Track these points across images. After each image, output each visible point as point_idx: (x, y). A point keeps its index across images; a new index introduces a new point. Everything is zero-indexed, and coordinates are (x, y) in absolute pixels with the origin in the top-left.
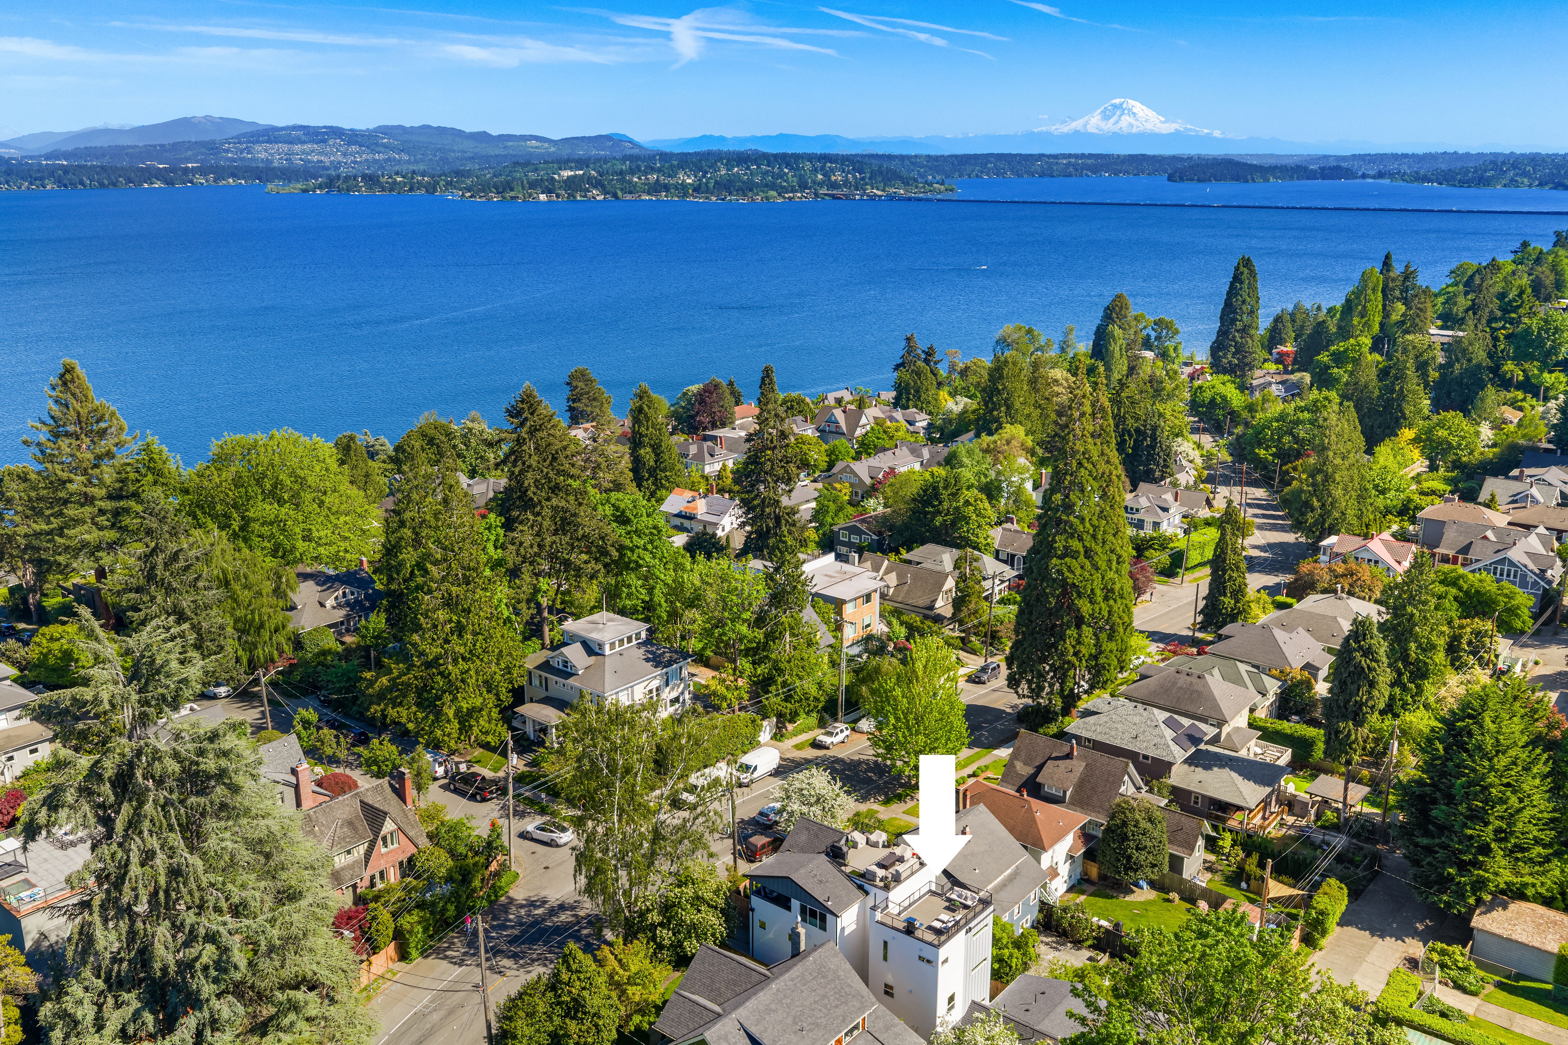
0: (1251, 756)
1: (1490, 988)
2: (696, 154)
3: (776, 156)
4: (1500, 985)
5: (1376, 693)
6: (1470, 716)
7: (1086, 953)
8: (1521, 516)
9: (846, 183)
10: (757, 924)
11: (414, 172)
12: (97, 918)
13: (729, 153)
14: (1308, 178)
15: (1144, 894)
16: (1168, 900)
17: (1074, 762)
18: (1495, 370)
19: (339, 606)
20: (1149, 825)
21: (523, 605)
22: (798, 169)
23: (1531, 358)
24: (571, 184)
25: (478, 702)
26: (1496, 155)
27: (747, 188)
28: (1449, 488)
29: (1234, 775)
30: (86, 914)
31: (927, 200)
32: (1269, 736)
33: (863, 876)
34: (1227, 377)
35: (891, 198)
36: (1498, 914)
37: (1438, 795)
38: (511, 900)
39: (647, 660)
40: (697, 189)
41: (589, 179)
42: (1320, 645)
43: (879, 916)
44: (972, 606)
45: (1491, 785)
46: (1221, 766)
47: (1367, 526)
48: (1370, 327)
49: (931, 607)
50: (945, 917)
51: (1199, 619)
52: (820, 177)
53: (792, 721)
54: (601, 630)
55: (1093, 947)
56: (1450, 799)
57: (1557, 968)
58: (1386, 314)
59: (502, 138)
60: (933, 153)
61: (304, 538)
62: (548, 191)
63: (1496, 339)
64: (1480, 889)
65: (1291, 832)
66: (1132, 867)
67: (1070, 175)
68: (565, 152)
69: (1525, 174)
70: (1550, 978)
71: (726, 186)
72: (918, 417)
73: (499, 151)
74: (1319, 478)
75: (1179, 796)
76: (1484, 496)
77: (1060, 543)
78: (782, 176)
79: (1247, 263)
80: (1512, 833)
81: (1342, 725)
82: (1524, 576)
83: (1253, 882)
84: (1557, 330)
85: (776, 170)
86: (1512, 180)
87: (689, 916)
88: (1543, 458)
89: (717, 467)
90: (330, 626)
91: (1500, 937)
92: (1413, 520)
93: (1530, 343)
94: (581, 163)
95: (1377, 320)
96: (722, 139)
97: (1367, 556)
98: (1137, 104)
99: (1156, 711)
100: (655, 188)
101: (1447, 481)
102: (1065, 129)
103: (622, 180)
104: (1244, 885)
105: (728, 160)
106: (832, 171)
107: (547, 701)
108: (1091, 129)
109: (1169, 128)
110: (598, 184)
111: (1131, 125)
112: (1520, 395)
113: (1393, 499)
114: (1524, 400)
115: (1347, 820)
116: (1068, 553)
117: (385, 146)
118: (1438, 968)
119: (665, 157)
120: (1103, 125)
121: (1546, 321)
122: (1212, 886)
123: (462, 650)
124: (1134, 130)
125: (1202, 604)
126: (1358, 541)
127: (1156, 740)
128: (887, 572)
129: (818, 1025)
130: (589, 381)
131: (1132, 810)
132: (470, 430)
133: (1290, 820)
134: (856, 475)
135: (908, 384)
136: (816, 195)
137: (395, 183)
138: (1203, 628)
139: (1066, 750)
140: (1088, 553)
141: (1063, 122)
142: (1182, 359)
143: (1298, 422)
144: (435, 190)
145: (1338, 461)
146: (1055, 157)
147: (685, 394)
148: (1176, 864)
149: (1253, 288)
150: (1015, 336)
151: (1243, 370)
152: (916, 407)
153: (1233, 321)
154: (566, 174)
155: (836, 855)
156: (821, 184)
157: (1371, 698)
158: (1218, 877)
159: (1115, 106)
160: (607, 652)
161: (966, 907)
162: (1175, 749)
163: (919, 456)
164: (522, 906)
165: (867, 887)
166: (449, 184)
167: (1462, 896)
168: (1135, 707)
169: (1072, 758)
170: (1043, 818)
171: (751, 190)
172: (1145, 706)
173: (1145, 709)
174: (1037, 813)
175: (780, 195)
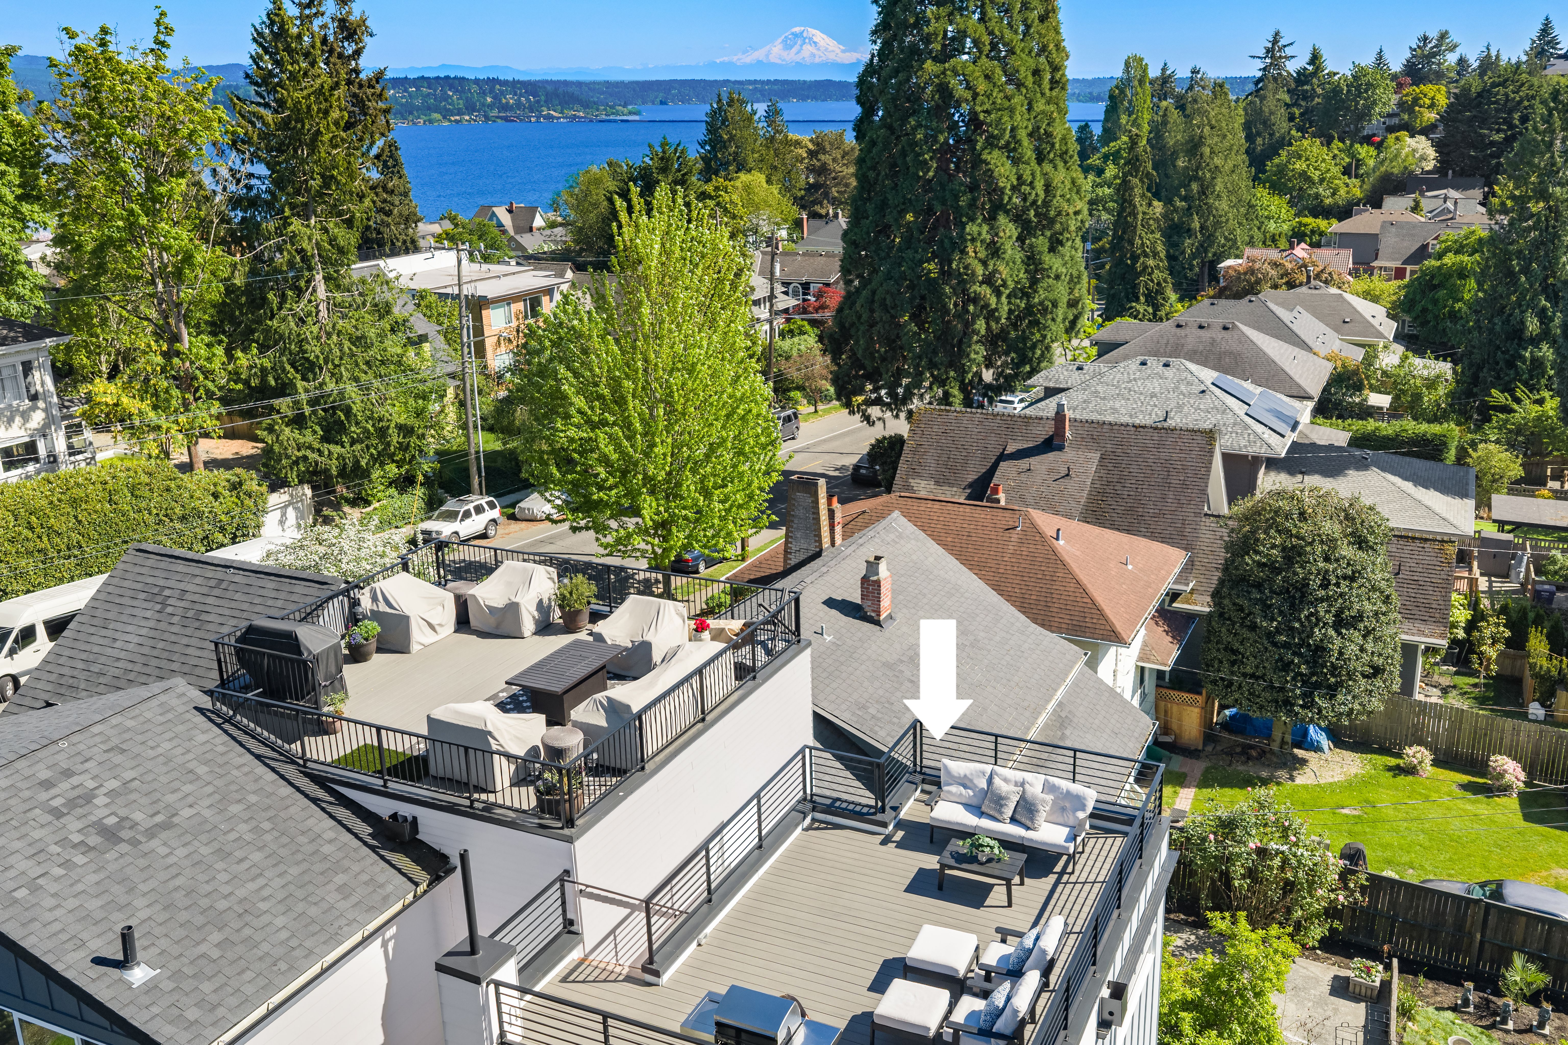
3: (438, 79)
9: (519, 105)
15: (1332, 765)
16: (1403, 770)
17: (1069, 454)
22: (463, 92)
27: (405, 111)
35: (571, 119)
52: (489, 100)
78: (446, 98)
85: (439, 93)
98: (814, 31)
99: (1190, 365)
102: (748, 59)
106: (503, 94)
108: (773, 59)
109: (851, 58)
111: (813, 55)
120: (785, 54)
124: (817, 60)
127: (1214, 419)
136: (487, 118)
139: (1043, 430)
141: (745, 52)
146: (741, 83)
156: (491, 106)
159: (795, 35)
168: (1143, 363)
169: (1061, 448)
170: (1078, 553)
171: (411, 113)
172: (1164, 360)
173: (1166, 365)
174: (1057, 539)
175: (444, 117)
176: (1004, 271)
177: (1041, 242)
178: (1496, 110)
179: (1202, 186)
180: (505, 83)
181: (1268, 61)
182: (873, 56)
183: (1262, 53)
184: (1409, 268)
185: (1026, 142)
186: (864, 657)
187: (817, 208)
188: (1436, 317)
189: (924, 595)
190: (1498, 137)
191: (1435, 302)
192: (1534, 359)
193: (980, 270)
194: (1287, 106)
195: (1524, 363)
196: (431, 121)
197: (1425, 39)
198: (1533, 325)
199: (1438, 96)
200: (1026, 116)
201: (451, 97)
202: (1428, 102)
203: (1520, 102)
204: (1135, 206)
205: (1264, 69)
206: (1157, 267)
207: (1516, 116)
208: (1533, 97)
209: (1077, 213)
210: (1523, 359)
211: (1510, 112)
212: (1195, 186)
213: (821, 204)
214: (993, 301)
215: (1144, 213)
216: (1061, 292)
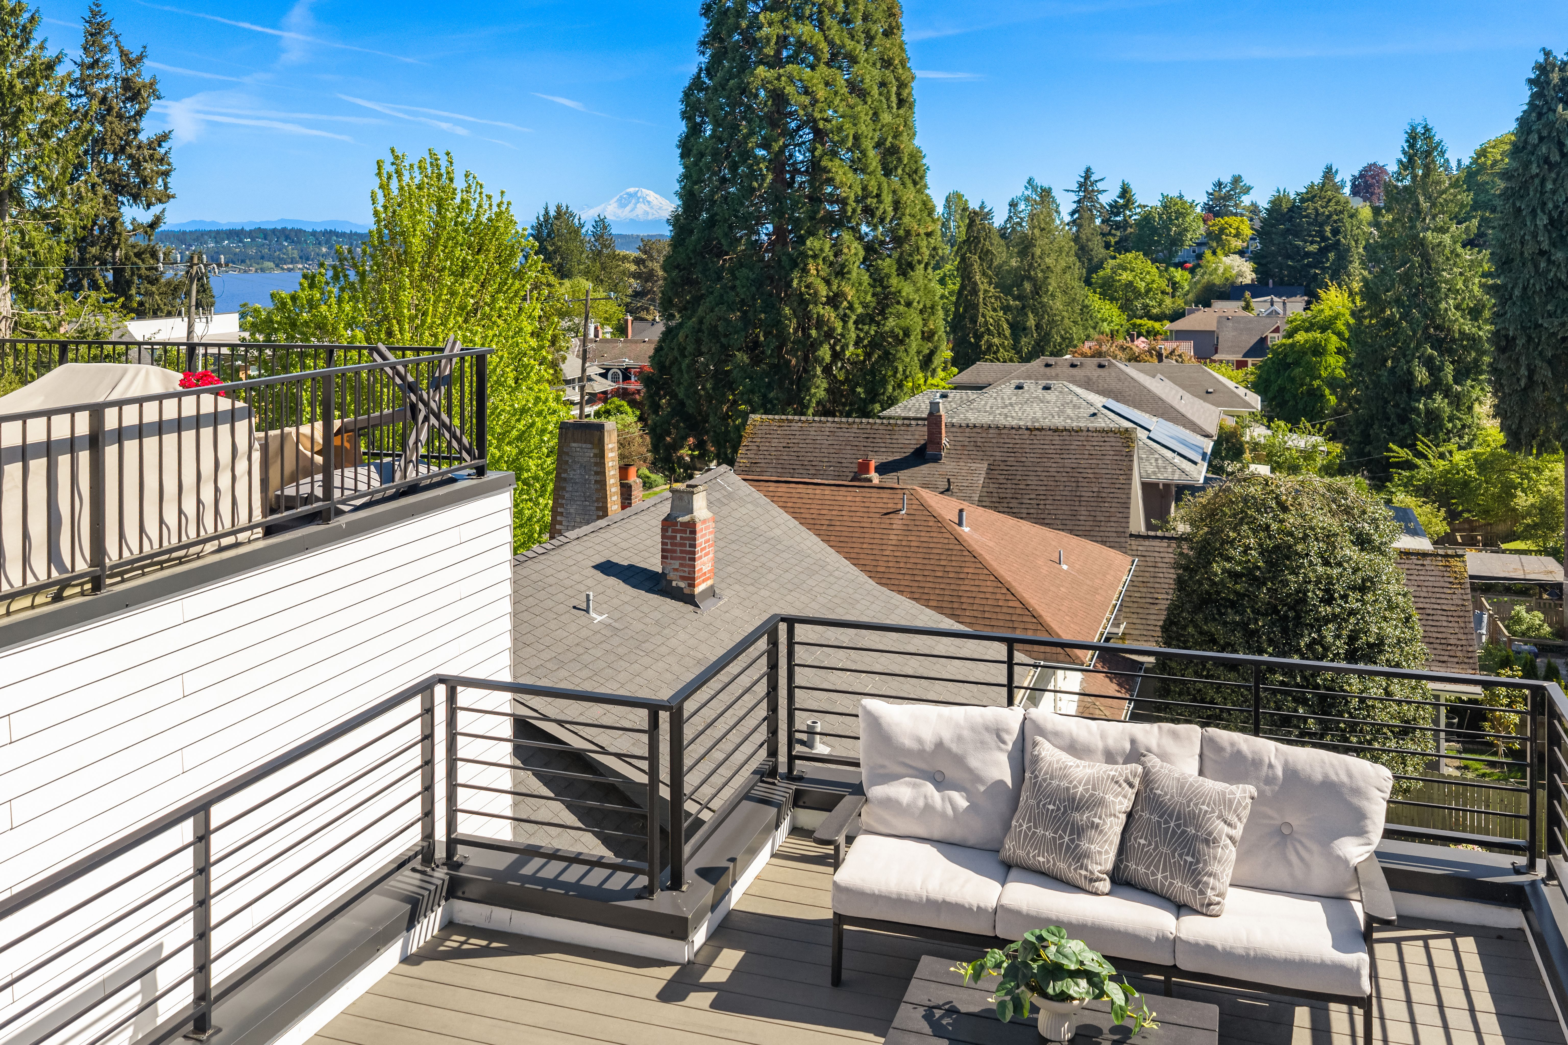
3: (275, 231)
17: (947, 466)
22: (299, 243)
52: (324, 250)
78: (281, 248)
85: (274, 243)
98: (648, 192)
99: (1076, 389)
111: (644, 212)
120: (620, 212)
124: (650, 217)
162: (1170, 455)
168: (1019, 387)
169: (936, 459)
170: (991, 544)
172: (1044, 383)
173: (1047, 388)
174: (960, 524)
176: (850, 293)
177: (887, 265)
178: (1309, 223)
179: (1035, 285)
180: (343, 235)
181: (1081, 194)
182: (701, 70)
183: (1075, 187)
184: (1250, 361)
185: (871, 153)
186: (664, 650)
187: (643, 314)
188: (1295, 396)
189: (770, 570)
190: (1313, 248)
191: (1292, 380)
192: (1429, 412)
193: (823, 291)
194: (1103, 235)
195: (1419, 415)
196: (262, 270)
197: (1219, 184)
198: (1422, 375)
199: (1242, 227)
200: (872, 127)
201: (286, 247)
202: (1233, 231)
203: (1329, 217)
204: (975, 284)
205: (1079, 202)
206: (1002, 345)
207: (1328, 229)
208: (1341, 212)
209: (929, 235)
210: (1416, 411)
211: (1321, 225)
212: (1028, 286)
213: (647, 310)
214: (838, 326)
215: (986, 291)
216: (914, 320)
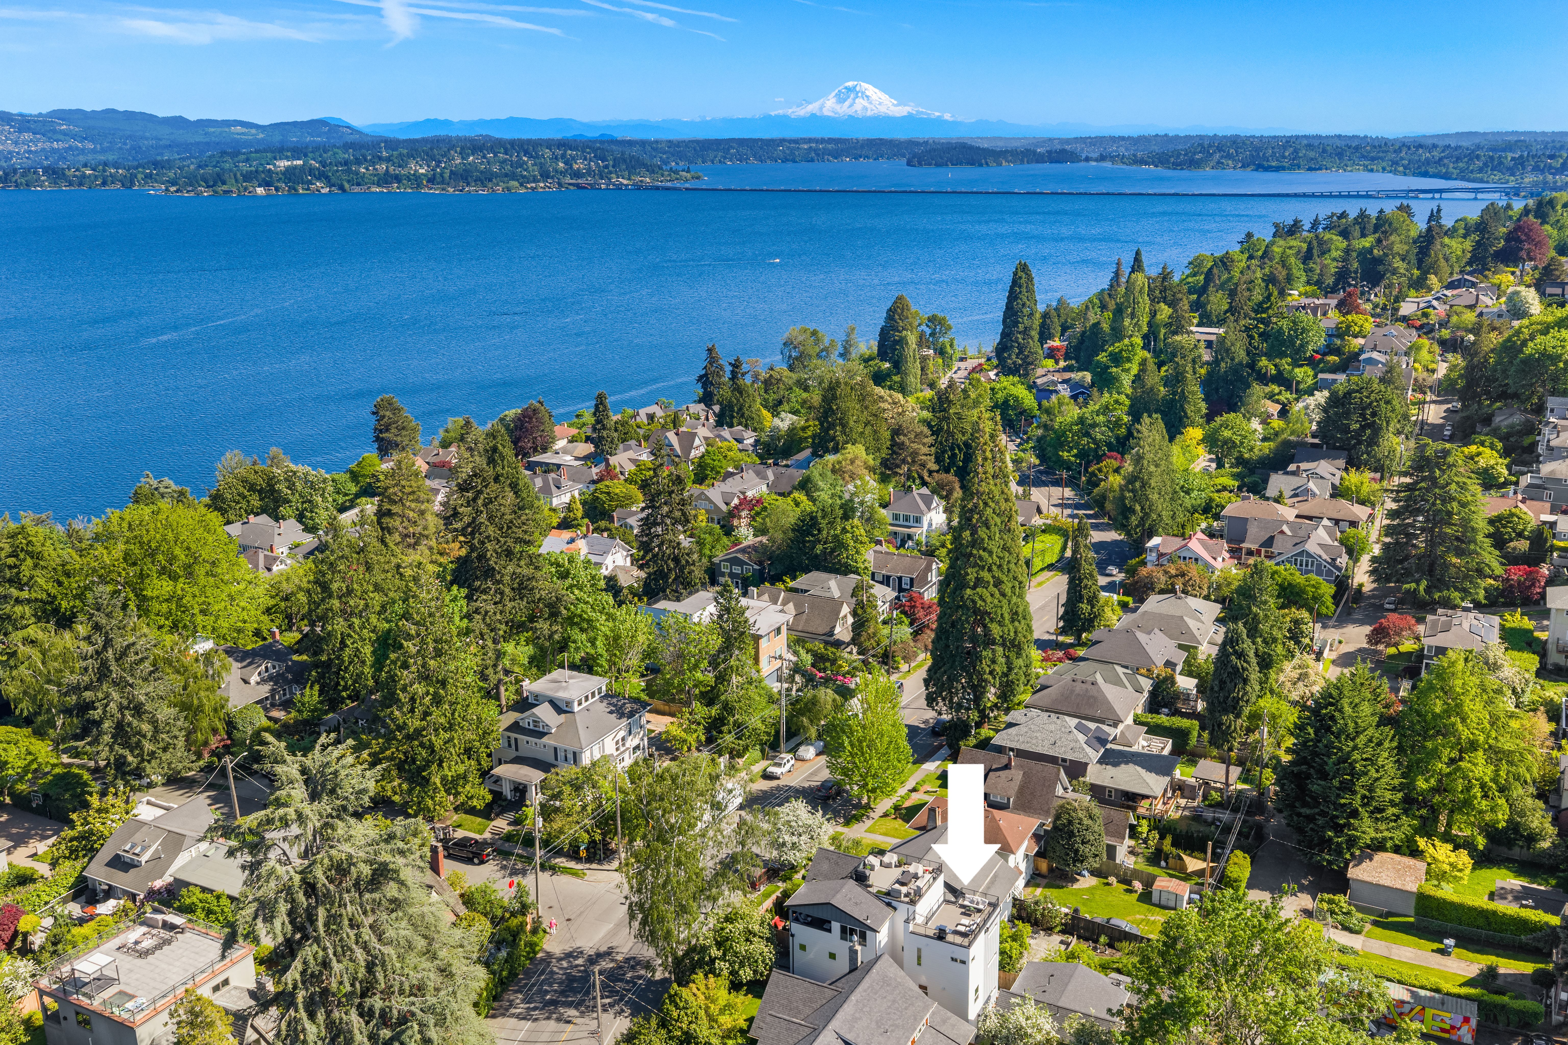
0: (1140, 750)
1: (1368, 927)
2: (425, 141)
3: (512, 143)
4: (1375, 923)
5: (1248, 688)
6: (1332, 704)
7: (1057, 938)
8: (1307, 508)
9: (589, 172)
10: (797, 947)
11: (105, 164)
12: (303, 1014)
13: (459, 139)
14: (1037, 162)
15: (1087, 881)
16: (1108, 884)
17: (1013, 771)
18: (1252, 365)
19: (263, 681)
20: (1090, 822)
21: (490, 671)
22: (537, 157)
23: (1282, 355)
24: (290, 175)
25: (461, 769)
26: (1201, 137)
27: (485, 179)
28: (1236, 484)
29: (1139, 769)
30: (292, 1012)
31: (675, 189)
32: (1154, 730)
33: (888, 894)
34: (1016, 379)
35: (638, 187)
36: (1366, 864)
37: (1312, 771)
38: (549, 955)
39: (611, 712)
40: (431, 180)
41: (311, 171)
42: (1174, 643)
43: (911, 927)
44: (871, 631)
45: (1356, 761)
46: (1127, 763)
47: (1183, 526)
48: (1140, 327)
49: (831, 633)
50: (966, 921)
51: (1061, 624)
52: (561, 165)
53: (740, 756)
54: (565, 689)
55: (1063, 932)
56: (1324, 775)
57: (1417, 903)
58: (1153, 314)
59: (201, 123)
60: (671, 137)
61: (203, 612)
62: (267, 184)
63: (1251, 337)
64: (1353, 846)
65: (1186, 813)
66: (1079, 859)
67: (812, 160)
68: (277, 138)
69: (1229, 156)
70: (1412, 913)
71: (463, 176)
72: (746, 435)
73: (199, 138)
74: (1138, 485)
75: (1098, 792)
76: (1271, 492)
77: (972, 574)
78: (521, 164)
79: (1024, 268)
80: (1372, 798)
81: (1224, 718)
82: (1319, 565)
83: (1171, 861)
84: (1304, 330)
85: (514, 158)
86: (1219, 163)
87: (742, 948)
88: (1313, 453)
89: (566, 498)
90: (257, 702)
91: (1371, 884)
92: (1217, 517)
93: (1283, 343)
94: (297, 152)
95: (1144, 321)
96: (447, 123)
97: (1188, 555)
98: (870, 87)
99: (1067, 718)
100: (386, 179)
101: (1235, 476)
102: (804, 111)
103: (349, 171)
104: (1163, 863)
105: (462, 148)
106: (574, 158)
107: (519, 760)
108: (826, 112)
109: (901, 111)
110: (321, 176)
112: (1276, 389)
113: (1196, 498)
114: (1280, 393)
115: (1229, 797)
116: (979, 582)
117: (65, 133)
118: (1328, 915)
119: (391, 144)
120: (838, 107)
121: (1294, 322)
122: (1137, 867)
123: (442, 720)
124: (869, 113)
125: (1062, 611)
126: (1178, 542)
127: (1072, 745)
128: (784, 604)
129: (897, 1026)
130: (396, 410)
131: (1075, 810)
132: (295, 473)
133: (1183, 802)
134: (711, 502)
135: (730, 402)
136: (560, 185)
137: (84, 176)
138: (1063, 631)
139: (1004, 760)
140: (998, 583)
141: (799, 105)
142: (958, 355)
143: (1094, 425)
144: (132, 184)
145: (1152, 468)
146: (796, 141)
147: (502, 420)
148: (1111, 851)
149: (1030, 291)
150: (800, 338)
151: (1026, 369)
152: (740, 424)
153: (1016, 323)
154: (283, 164)
155: (861, 878)
156: (563, 173)
157: (1246, 693)
158: (1140, 859)
159: (849, 89)
160: (576, 708)
161: (979, 911)
162: (1089, 750)
163: (765, 477)
164: (561, 959)
165: (894, 903)
166: (149, 176)
167: (1340, 853)
168: (1049, 716)
169: (1010, 769)
171: (490, 180)
173: (1058, 718)
174: (1000, 821)
175: (521, 185)
184: (1263, 550)
190: (1356, 426)
193: (987, 669)
201: (525, 163)
202: (1357, 329)
207: (1368, 412)
